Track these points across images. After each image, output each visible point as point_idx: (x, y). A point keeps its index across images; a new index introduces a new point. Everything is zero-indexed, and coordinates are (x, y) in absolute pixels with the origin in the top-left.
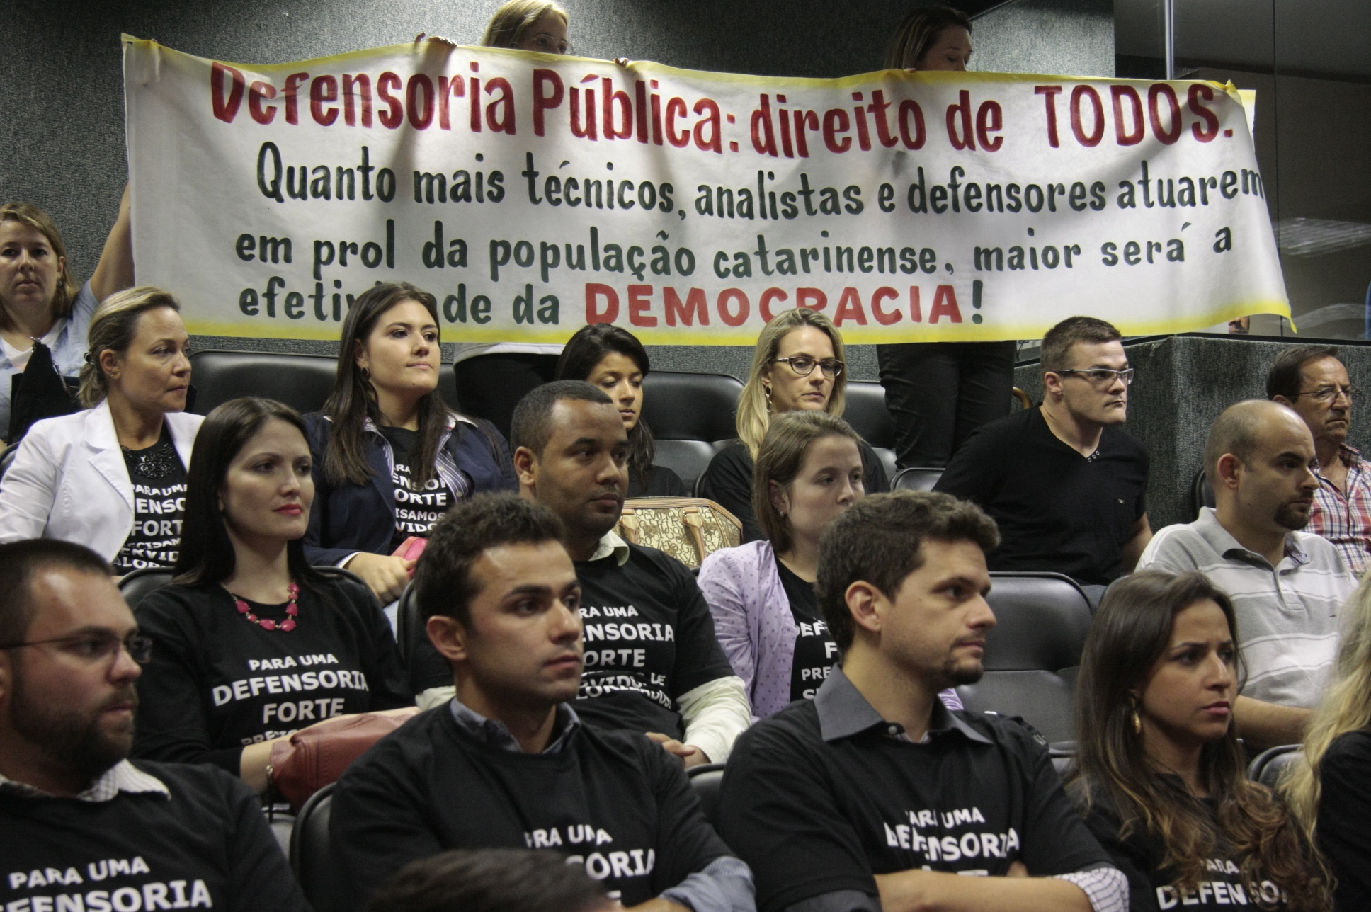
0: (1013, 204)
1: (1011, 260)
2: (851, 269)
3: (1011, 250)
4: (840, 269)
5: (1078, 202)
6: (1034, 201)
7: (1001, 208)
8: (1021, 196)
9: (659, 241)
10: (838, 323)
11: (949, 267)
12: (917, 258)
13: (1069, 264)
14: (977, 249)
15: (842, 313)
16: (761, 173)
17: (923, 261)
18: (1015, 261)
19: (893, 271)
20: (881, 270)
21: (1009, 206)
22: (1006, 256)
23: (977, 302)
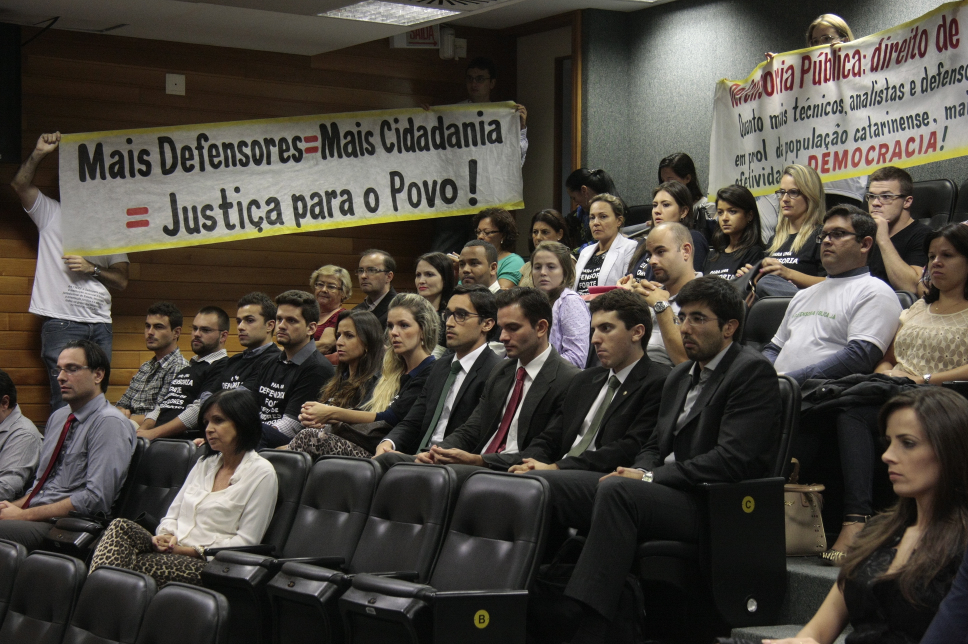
1: (959, 111)
2: (897, 130)
3: (960, 105)
4: (893, 131)
9: (837, 129)
11: (934, 121)
12: (921, 119)
14: (946, 108)
16: (873, 82)
17: (924, 120)
18: (961, 112)
19: (913, 127)
20: (908, 128)
23: (944, 140)
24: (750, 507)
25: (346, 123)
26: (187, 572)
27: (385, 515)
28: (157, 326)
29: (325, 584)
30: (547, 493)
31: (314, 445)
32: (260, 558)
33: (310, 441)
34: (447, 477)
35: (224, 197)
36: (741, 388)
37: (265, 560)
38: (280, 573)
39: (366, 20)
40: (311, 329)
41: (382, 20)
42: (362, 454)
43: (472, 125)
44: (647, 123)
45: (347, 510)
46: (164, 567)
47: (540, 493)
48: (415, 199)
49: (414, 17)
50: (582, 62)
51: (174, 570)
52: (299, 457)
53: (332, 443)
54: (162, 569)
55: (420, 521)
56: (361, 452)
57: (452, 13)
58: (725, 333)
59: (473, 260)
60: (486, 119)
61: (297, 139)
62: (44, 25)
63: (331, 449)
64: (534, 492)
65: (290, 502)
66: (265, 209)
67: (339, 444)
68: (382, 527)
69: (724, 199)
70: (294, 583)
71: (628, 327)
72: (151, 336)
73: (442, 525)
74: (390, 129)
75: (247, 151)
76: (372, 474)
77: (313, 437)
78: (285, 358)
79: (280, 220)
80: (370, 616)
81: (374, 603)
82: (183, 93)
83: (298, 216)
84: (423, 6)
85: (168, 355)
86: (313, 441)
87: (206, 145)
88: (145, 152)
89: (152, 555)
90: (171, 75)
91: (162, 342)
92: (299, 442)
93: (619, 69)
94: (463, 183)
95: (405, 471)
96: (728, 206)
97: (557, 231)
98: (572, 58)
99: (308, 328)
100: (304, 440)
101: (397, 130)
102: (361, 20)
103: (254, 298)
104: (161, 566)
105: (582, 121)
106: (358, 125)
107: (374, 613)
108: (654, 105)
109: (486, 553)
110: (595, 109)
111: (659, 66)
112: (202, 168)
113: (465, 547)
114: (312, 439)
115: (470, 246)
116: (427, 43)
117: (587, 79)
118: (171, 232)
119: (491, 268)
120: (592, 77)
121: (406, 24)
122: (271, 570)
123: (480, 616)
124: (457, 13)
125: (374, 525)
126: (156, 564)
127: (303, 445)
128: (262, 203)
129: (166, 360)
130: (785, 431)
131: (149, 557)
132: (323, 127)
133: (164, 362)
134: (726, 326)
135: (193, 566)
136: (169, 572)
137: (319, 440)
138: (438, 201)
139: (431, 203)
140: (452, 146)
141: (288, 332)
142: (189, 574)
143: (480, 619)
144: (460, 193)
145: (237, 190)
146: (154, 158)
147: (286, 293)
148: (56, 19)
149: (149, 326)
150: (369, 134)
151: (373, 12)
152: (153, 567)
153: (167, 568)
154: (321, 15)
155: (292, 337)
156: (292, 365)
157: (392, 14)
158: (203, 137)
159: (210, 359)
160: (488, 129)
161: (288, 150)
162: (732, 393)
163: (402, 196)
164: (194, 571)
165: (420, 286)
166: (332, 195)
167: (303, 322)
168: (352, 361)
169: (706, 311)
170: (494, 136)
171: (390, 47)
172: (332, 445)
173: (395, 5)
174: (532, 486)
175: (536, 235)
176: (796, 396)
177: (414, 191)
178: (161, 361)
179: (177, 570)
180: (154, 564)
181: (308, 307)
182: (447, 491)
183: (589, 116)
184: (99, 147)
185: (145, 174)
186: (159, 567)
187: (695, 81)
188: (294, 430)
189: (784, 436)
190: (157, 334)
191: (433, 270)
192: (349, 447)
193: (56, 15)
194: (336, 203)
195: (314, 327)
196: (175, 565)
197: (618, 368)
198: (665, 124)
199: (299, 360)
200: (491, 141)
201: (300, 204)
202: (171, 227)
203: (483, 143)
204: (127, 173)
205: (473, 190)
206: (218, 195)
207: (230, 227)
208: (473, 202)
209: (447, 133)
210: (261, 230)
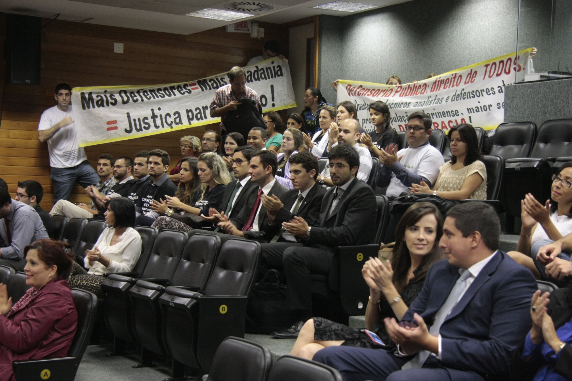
0: (473, 96)
1: (476, 110)
2: (442, 117)
3: (476, 108)
4: (439, 117)
5: (489, 93)
6: (478, 94)
7: (470, 98)
8: (475, 94)
9: (406, 114)
10: (442, 129)
11: (462, 114)
12: (454, 113)
13: (490, 110)
14: (467, 109)
15: (443, 127)
17: (456, 113)
18: (477, 110)
19: (450, 116)
20: (448, 116)
21: (472, 97)
22: (475, 109)
24: (361, 258)
26: (95, 284)
27: (188, 259)
28: (105, 165)
29: (154, 291)
30: (259, 250)
31: (164, 224)
32: (128, 278)
33: (162, 222)
34: (216, 241)
35: (153, 113)
36: (355, 200)
37: (129, 279)
38: (135, 285)
39: (209, 18)
40: (166, 168)
41: (218, 18)
42: (188, 229)
43: (270, 68)
44: (350, 71)
45: (172, 256)
46: (84, 281)
47: (256, 249)
49: (233, 17)
50: (319, 41)
51: (89, 283)
52: (153, 230)
53: (173, 223)
54: (83, 282)
55: (203, 262)
56: (188, 227)
57: (250, 16)
58: (352, 173)
59: (254, 137)
60: (276, 65)
62: (53, 18)
63: (173, 226)
64: (253, 248)
65: (147, 252)
66: (174, 117)
67: (177, 224)
68: (187, 264)
69: (373, 108)
70: (140, 290)
71: (308, 171)
72: (101, 169)
73: (213, 264)
76: (184, 239)
77: (164, 220)
78: (152, 182)
79: (181, 122)
80: (171, 307)
81: (173, 300)
82: (122, 52)
83: (190, 120)
84: (235, 11)
85: (108, 180)
86: (164, 222)
89: (79, 275)
90: (116, 43)
91: (106, 173)
92: (157, 223)
93: (337, 44)
94: (269, 96)
95: (197, 237)
96: (375, 112)
97: (299, 123)
98: (314, 38)
99: (164, 168)
100: (159, 222)
102: (207, 18)
103: (144, 154)
104: (83, 280)
105: (318, 70)
107: (173, 305)
108: (353, 63)
109: (230, 278)
110: (325, 64)
111: (356, 44)
113: (222, 274)
114: (163, 221)
115: (254, 130)
116: (245, 30)
117: (321, 49)
118: (128, 131)
119: (263, 141)
120: (324, 48)
121: (229, 20)
122: (132, 283)
123: (223, 308)
124: (253, 15)
125: (183, 264)
126: (80, 280)
127: (159, 224)
128: (172, 115)
129: (107, 182)
130: (381, 222)
131: (77, 276)
133: (106, 183)
134: (353, 170)
135: (98, 281)
136: (86, 284)
137: (166, 222)
140: (263, 79)
141: (155, 169)
142: (96, 285)
143: (223, 309)
144: (269, 102)
145: (159, 109)
146: (117, 98)
147: (154, 150)
148: (59, 15)
149: (100, 164)
151: (212, 14)
152: (79, 281)
153: (85, 282)
154: (187, 15)
155: (157, 172)
156: (156, 186)
157: (221, 16)
159: (124, 182)
160: (277, 69)
162: (352, 202)
164: (99, 284)
165: (227, 149)
166: (205, 108)
167: (162, 165)
168: (187, 182)
169: (344, 163)
170: (279, 73)
171: (226, 31)
172: (173, 224)
173: (222, 11)
174: (253, 246)
175: (289, 125)
176: (386, 205)
178: (105, 183)
179: (90, 283)
180: (79, 279)
181: (165, 158)
182: (215, 247)
183: (322, 67)
185: (114, 104)
186: (82, 281)
187: (373, 51)
188: (156, 217)
189: (380, 224)
190: (105, 168)
191: (233, 142)
192: (182, 225)
193: (59, 13)
195: (167, 167)
196: (90, 280)
197: (303, 190)
198: (358, 72)
199: (159, 184)
200: (278, 76)
201: (190, 114)
202: (128, 129)
203: (275, 77)
204: (105, 104)
205: (273, 100)
206: (151, 112)
207: (157, 127)
208: (273, 105)
209: (259, 73)
210: (172, 128)
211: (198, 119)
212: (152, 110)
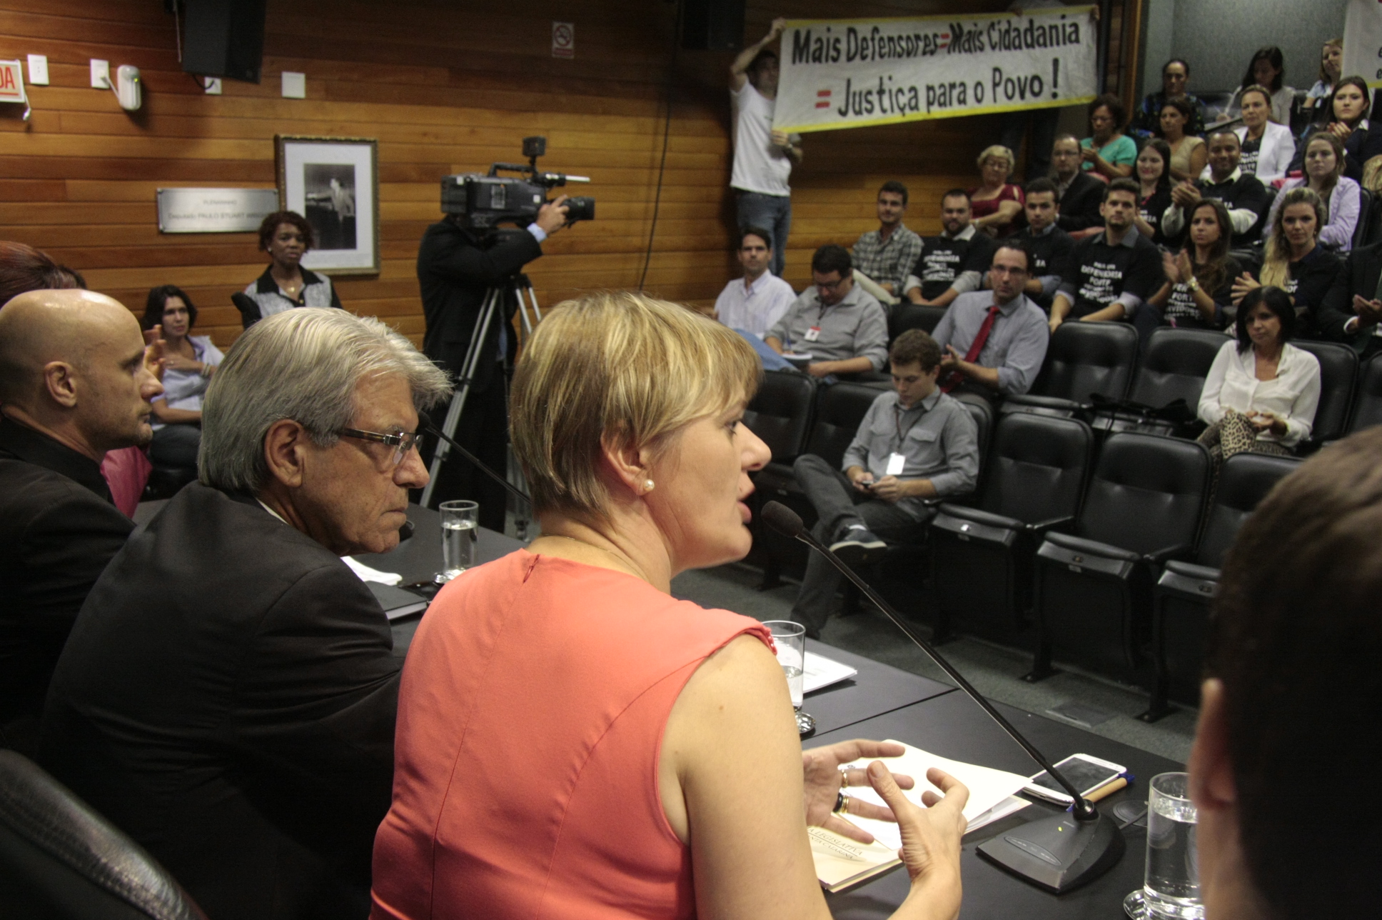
25: (967, 23)
35: (881, 84)
43: (1056, 27)
48: (1010, 92)
60: (1068, 22)
61: (935, 36)
66: (908, 95)
74: (994, 29)
75: (903, 44)
79: (916, 108)
83: (930, 104)
87: (877, 37)
88: (837, 41)
94: (1048, 78)
101: (1000, 31)
106: (976, 25)
112: (873, 58)
118: (843, 113)
128: (906, 91)
132: (952, 27)
138: (1028, 94)
139: (1022, 96)
140: (1039, 45)
144: (1046, 88)
145: (890, 78)
146: (843, 46)
150: (981, 33)
158: (876, 30)
160: (1068, 30)
161: (929, 45)
163: (1000, 90)
166: (953, 86)
170: (1073, 37)
177: (1010, 86)
184: (808, 33)
185: (835, 60)
194: (955, 93)
200: (1071, 42)
201: (931, 93)
202: (843, 109)
203: (1064, 43)
204: (823, 59)
205: (1055, 85)
206: (877, 82)
207: (884, 111)
208: (1055, 95)
209: (1036, 34)
210: (904, 115)
211: (940, 105)
212: (881, 79)
